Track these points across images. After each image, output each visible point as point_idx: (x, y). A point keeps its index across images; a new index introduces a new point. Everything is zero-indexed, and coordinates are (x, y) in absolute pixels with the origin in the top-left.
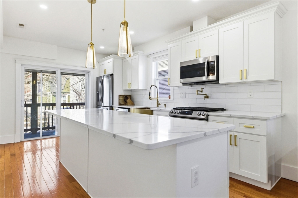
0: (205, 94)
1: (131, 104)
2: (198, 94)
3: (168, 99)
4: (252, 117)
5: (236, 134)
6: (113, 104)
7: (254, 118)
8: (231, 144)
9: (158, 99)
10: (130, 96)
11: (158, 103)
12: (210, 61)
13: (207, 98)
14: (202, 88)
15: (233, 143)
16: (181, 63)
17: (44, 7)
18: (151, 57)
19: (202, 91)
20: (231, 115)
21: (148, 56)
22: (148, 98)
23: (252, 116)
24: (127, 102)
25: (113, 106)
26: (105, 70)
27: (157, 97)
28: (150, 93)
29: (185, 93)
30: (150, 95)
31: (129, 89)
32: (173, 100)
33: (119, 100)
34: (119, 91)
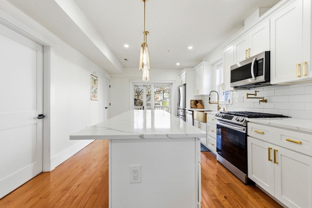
0: (262, 98)
1: (201, 107)
2: (248, 98)
3: (228, 103)
4: (297, 129)
5: (276, 148)
6: (185, 108)
7: (301, 130)
8: (269, 160)
9: (219, 103)
10: (201, 101)
11: (218, 107)
12: (258, 59)
13: (265, 102)
14: (256, 91)
15: (272, 158)
16: (231, 67)
17: (126, 46)
18: (216, 65)
19: (256, 95)
20: (270, 123)
21: (213, 65)
22: (208, 102)
23: (297, 127)
24: (197, 106)
25: (185, 109)
26: (182, 81)
27: (218, 102)
28: (210, 98)
29: (243, 97)
30: (210, 100)
31: (197, 95)
32: (232, 104)
33: (191, 104)
34: (191, 97)
